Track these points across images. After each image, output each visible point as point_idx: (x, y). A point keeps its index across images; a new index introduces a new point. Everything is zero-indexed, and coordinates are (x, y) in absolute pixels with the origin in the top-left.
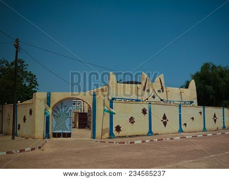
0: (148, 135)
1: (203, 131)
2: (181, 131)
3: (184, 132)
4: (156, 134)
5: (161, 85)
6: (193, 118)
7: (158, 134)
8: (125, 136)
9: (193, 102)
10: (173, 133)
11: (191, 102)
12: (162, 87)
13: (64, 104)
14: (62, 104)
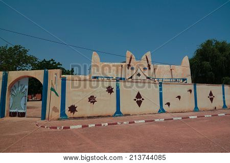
0: (114, 116)
1: (193, 111)
2: (162, 111)
3: (167, 112)
4: (126, 115)
5: (148, 62)
6: (179, 97)
7: (129, 115)
8: (83, 117)
9: (186, 79)
10: (150, 114)
11: (184, 80)
12: (149, 64)
13: (21, 83)
14: (19, 82)
